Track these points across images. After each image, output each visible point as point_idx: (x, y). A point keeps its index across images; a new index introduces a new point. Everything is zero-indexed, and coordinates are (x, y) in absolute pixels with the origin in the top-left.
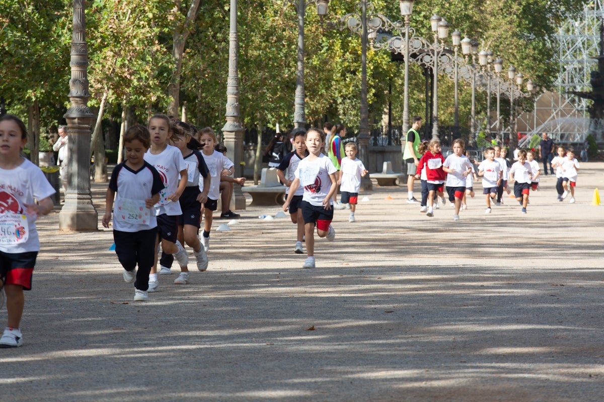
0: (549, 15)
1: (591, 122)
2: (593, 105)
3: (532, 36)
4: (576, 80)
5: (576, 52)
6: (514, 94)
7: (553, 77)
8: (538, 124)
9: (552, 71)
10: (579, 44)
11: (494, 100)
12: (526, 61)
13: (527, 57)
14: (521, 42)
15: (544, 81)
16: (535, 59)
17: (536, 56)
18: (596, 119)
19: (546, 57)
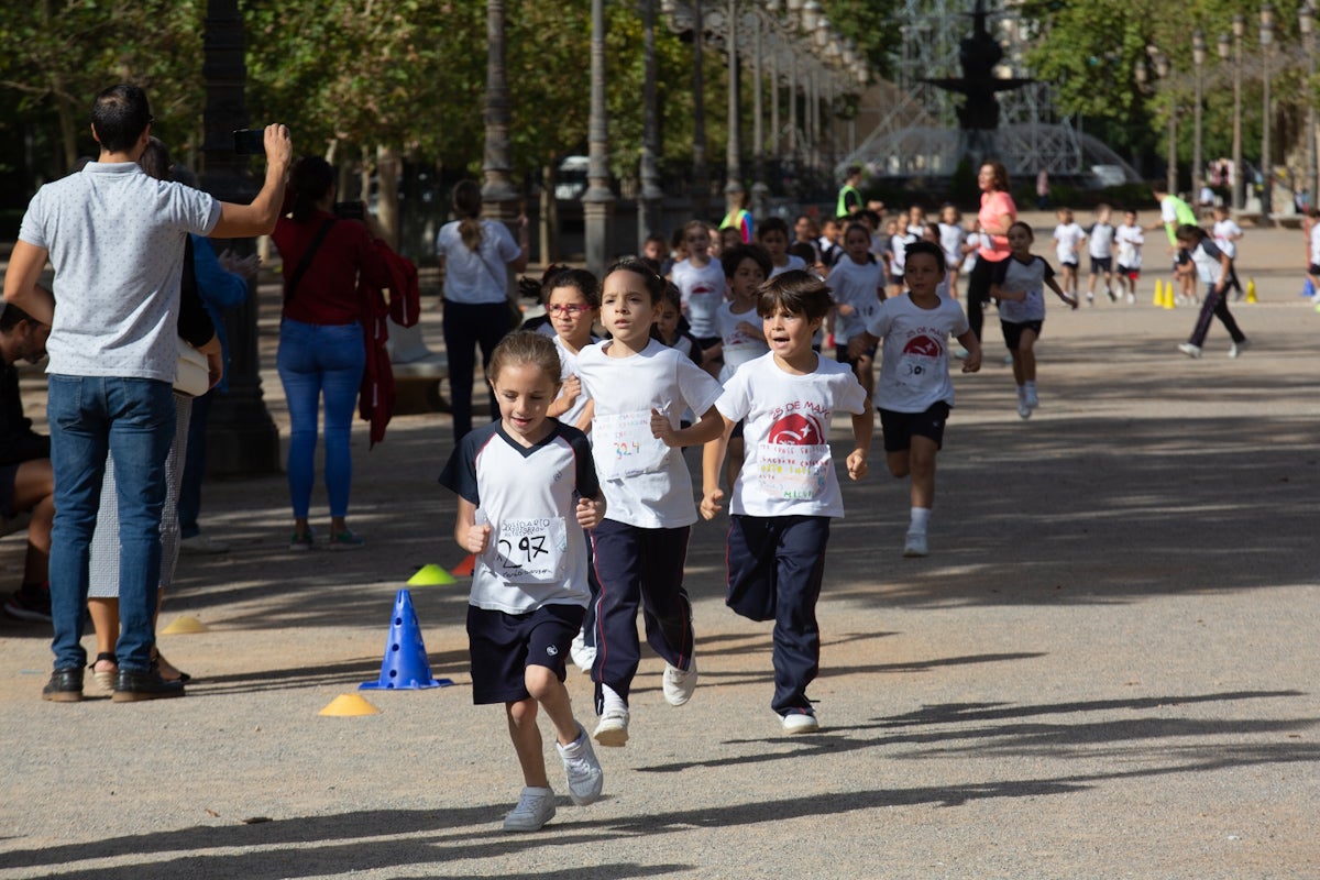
1: (961, 136)
2: (967, 103)
4: (925, 57)
5: (928, 3)
6: (823, 87)
7: (896, 52)
8: (859, 141)
9: (891, 40)
11: (784, 93)
12: (845, 24)
13: (847, 13)
15: (878, 62)
16: (861, 20)
17: (862, 13)
18: (971, 131)
19: (880, 15)
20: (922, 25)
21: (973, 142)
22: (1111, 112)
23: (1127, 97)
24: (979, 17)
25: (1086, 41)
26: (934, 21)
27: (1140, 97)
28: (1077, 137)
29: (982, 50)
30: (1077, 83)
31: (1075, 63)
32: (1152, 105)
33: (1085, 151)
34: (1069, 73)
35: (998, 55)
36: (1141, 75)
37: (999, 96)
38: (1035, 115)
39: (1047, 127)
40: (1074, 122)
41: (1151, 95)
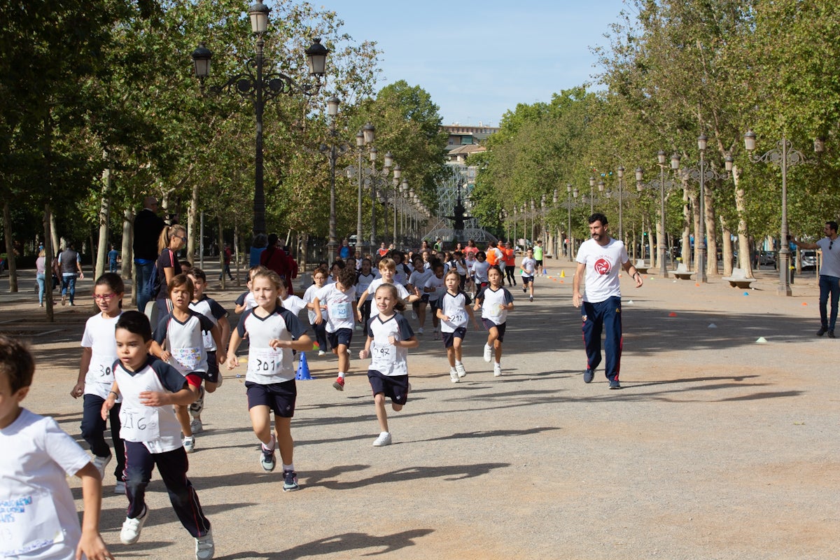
0: (435, 179)
1: (454, 231)
2: (456, 223)
3: (426, 189)
4: (445, 211)
5: (446, 197)
6: (419, 218)
7: (437, 209)
8: (427, 232)
9: (436, 206)
10: (446, 192)
11: (409, 219)
12: (424, 202)
13: (425, 199)
14: (422, 192)
15: (433, 211)
16: (429, 201)
18: (457, 230)
19: (433, 200)
20: (444, 203)
21: (457, 233)
22: (493, 226)
23: (497, 222)
24: (459, 201)
25: (486, 208)
26: (448, 201)
27: (500, 222)
28: (484, 232)
29: (460, 209)
30: (484, 218)
31: (484, 213)
32: (503, 225)
33: (486, 237)
34: (482, 215)
35: (464, 211)
36: (500, 217)
37: (464, 221)
38: (473, 226)
39: (476, 229)
40: (483, 228)
41: (503, 222)
